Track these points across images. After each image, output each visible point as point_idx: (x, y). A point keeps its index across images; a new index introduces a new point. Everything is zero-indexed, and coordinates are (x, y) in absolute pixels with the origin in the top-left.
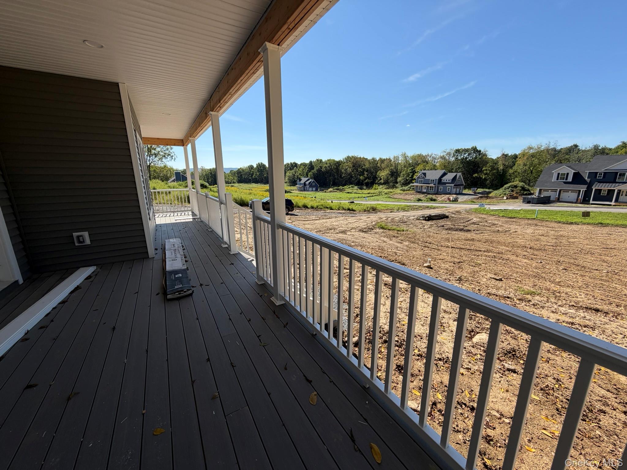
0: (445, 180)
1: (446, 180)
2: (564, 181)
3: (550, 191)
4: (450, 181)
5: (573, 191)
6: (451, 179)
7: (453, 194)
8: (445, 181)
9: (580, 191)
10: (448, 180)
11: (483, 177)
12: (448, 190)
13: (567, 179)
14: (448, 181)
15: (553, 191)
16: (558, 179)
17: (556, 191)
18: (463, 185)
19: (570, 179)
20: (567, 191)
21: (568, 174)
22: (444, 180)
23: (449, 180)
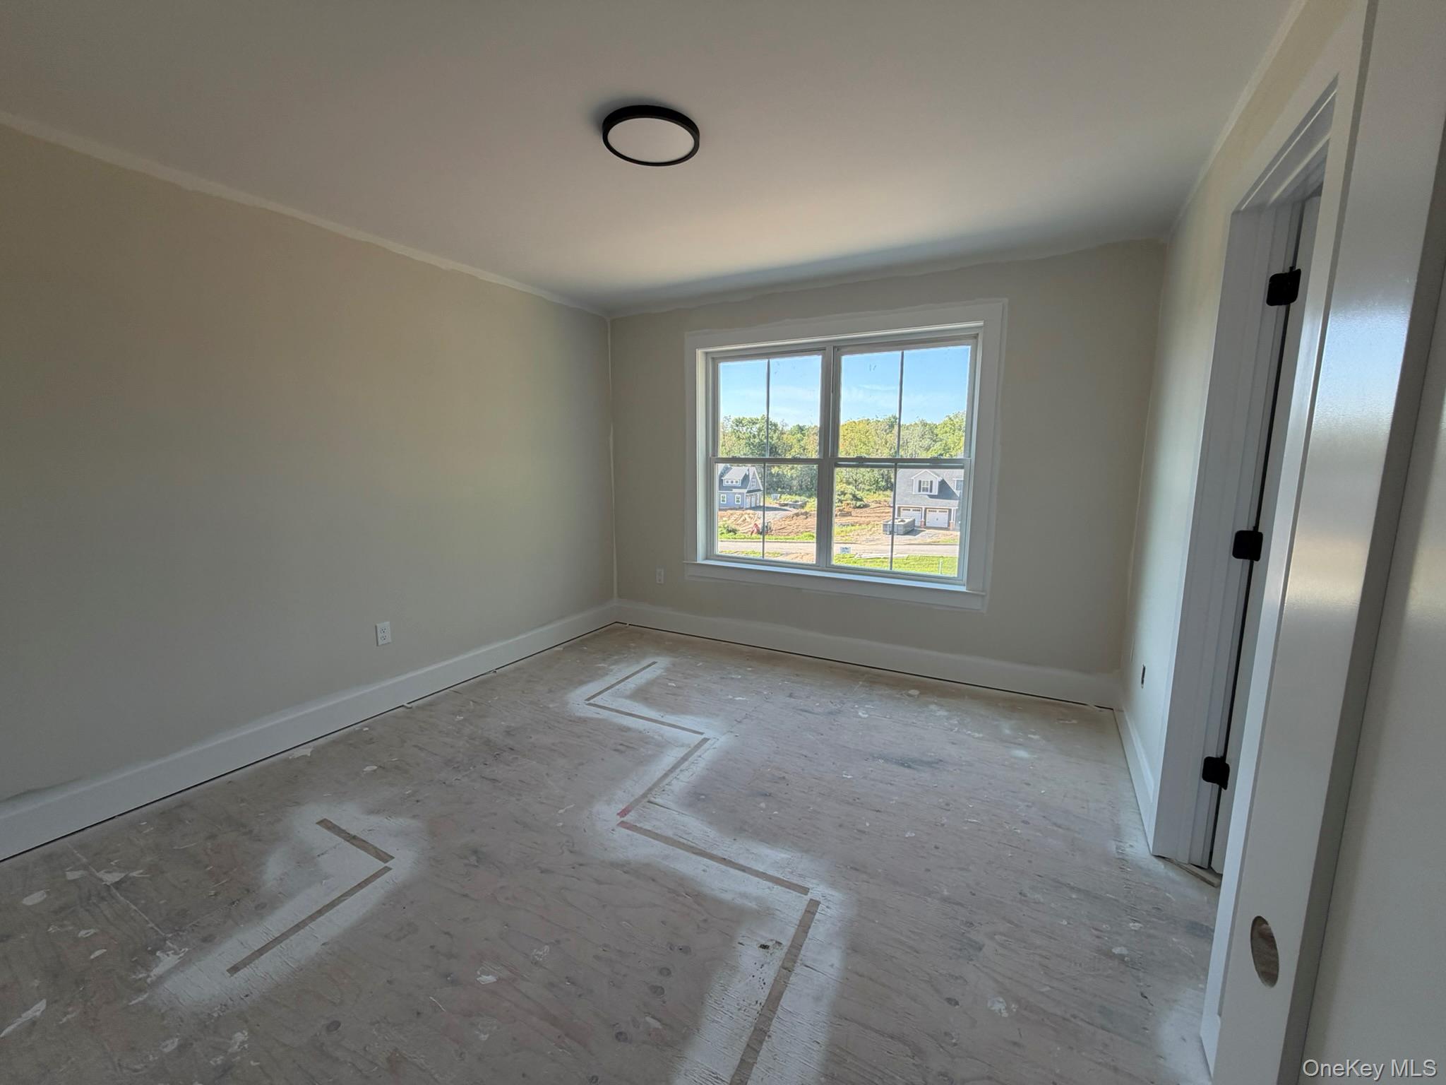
0: (730, 481)
1: (732, 482)
2: (929, 493)
3: (911, 509)
4: (739, 484)
5: (942, 510)
6: (741, 478)
7: (747, 509)
8: (730, 483)
9: (950, 510)
10: (734, 481)
11: (789, 474)
12: (738, 501)
13: (931, 491)
14: (734, 483)
15: (915, 510)
16: (920, 491)
17: (919, 510)
18: (759, 490)
19: (935, 491)
20: (933, 510)
21: (931, 482)
22: (727, 482)
23: (737, 482)
